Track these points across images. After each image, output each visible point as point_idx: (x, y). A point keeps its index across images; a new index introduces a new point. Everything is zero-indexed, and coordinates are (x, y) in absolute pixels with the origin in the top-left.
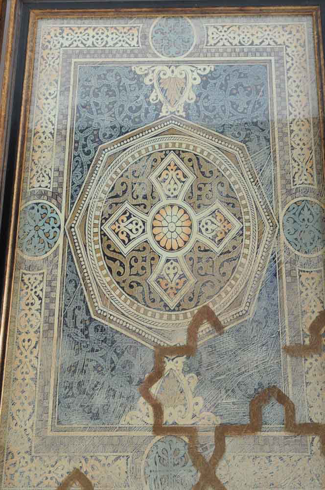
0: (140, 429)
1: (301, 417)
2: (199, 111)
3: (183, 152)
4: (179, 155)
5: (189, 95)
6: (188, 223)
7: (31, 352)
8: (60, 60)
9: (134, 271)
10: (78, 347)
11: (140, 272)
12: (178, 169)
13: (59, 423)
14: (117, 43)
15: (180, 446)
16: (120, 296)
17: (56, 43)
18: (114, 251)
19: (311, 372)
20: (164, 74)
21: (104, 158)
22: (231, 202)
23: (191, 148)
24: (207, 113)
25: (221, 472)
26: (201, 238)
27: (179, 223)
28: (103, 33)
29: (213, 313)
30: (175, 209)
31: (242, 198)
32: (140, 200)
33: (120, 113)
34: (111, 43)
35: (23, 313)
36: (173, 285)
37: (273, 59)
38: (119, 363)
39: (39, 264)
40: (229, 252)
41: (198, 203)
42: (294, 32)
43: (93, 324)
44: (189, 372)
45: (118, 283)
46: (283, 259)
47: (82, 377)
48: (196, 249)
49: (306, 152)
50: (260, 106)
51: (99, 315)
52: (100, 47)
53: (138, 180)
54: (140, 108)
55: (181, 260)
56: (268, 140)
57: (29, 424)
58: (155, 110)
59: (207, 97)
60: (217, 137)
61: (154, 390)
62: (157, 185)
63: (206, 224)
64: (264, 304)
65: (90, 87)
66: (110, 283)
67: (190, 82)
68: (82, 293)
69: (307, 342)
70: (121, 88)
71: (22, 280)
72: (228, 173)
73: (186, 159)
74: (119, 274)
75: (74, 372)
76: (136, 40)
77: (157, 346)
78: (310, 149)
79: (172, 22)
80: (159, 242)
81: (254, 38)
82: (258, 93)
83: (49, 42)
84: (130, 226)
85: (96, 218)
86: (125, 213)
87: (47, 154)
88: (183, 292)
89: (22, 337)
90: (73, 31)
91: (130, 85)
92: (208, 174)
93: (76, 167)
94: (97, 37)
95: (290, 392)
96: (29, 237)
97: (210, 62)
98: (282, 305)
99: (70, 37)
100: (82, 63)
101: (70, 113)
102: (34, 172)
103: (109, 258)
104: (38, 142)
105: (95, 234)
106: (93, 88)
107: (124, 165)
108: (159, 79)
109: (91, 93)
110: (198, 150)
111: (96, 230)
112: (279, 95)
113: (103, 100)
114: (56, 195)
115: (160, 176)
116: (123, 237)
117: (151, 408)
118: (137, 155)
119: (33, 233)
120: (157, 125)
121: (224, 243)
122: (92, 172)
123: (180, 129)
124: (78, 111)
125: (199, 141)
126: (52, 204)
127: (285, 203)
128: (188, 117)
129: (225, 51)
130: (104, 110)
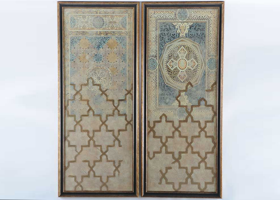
0: (176, 106)
1: (208, 104)
2: (189, 35)
4: (184, 47)
5: (187, 31)
6: (186, 63)
7: (153, 91)
8: (155, 21)
9: (174, 74)
10: (163, 90)
11: (176, 74)
12: (184, 50)
13: (159, 105)
14: (169, 16)
15: (184, 109)
16: (171, 79)
17: (153, 16)
18: (170, 69)
19: (211, 95)
20: (181, 25)
21: (167, 47)
22: (196, 58)
23: (187, 45)
24: (191, 36)
25: (192, 114)
26: (189, 66)
27: (184, 63)
29: (191, 83)
30: (183, 60)
31: (198, 57)
32: (175, 58)
33: (170, 36)
34: (167, 16)
35: (150, 83)
36: (183, 77)
37: (207, 21)
38: (171, 93)
39: (153, 72)
40: (195, 70)
41: (188, 58)
42: (213, 13)
43: (166, 86)
44: (186, 95)
46: (206, 71)
47: (164, 96)
48: (188, 69)
49: (214, 46)
50: (203, 34)
51: (167, 84)
52: (164, 17)
54: (175, 34)
55: (184, 71)
56: (205, 43)
57: (154, 105)
58: (178, 35)
59: (191, 32)
60: (193, 42)
61: (179, 99)
62: (179, 54)
63: (190, 63)
64: (202, 81)
65: (163, 29)
66: (169, 77)
67: (187, 27)
68: (163, 79)
69: (211, 89)
70: (170, 29)
71: (150, 76)
72: (195, 51)
73: (186, 48)
74: (171, 75)
75: (162, 95)
76: (173, 15)
77: (179, 90)
78: (214, 45)
79: (183, 10)
80: (179, 68)
81: (203, 15)
82: (203, 30)
84: (173, 64)
85: (165, 62)
86: (172, 61)
87: (153, 46)
88: (185, 79)
89: (151, 88)
90: (158, 12)
91: (172, 28)
92: (191, 51)
93: (160, 50)
94: (164, 14)
95: (206, 99)
97: (192, 22)
98: (206, 81)
99: (157, 14)
100: (160, 22)
101: (158, 35)
102: (150, 51)
103: (169, 71)
104: (151, 43)
105: (165, 66)
107: (171, 49)
108: (179, 26)
110: (189, 45)
111: (165, 65)
112: (208, 31)
113: (166, 32)
114: (156, 56)
115: (179, 52)
116: (172, 66)
117: (178, 102)
118: (174, 47)
119: (151, 65)
120: (179, 39)
121: (194, 67)
122: (164, 51)
123: (184, 40)
124: (160, 35)
125: (189, 43)
126: (155, 59)
127: (208, 58)
128: (186, 37)
129: (195, 19)
130: (166, 35)
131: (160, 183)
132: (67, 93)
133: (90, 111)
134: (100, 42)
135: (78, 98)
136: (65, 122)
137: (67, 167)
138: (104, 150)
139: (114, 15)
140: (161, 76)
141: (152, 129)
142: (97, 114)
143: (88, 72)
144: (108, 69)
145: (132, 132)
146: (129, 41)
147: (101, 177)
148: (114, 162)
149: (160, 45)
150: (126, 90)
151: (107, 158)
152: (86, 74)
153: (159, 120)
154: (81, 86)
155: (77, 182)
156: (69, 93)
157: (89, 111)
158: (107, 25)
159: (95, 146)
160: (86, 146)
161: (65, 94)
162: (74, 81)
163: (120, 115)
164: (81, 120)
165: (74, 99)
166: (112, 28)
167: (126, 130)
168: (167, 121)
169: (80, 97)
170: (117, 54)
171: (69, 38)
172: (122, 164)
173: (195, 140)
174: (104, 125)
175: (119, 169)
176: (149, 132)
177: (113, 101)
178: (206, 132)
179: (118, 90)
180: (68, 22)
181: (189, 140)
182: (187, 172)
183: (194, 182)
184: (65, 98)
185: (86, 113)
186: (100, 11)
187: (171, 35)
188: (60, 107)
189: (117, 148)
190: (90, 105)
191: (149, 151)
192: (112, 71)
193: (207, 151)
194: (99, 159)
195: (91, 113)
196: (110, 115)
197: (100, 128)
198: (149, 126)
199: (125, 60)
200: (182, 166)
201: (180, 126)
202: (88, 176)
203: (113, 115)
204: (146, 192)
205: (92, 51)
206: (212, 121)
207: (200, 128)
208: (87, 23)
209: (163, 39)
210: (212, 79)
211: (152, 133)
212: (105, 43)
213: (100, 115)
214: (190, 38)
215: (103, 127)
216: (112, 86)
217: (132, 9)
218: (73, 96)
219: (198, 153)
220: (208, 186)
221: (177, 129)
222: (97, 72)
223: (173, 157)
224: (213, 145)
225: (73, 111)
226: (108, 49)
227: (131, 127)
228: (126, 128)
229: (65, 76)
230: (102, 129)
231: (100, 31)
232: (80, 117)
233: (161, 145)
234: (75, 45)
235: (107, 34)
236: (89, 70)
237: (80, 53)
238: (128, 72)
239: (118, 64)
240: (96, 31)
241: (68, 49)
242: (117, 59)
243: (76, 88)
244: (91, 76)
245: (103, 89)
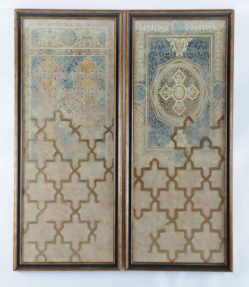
0: (172, 148)
1: (214, 145)
2: (187, 55)
3: (183, 69)
4: (181, 70)
5: (185, 49)
6: (184, 92)
7: (140, 129)
8: (143, 36)
9: (168, 106)
10: (153, 127)
11: (170, 106)
12: (181, 74)
13: (149, 147)
14: (161, 30)
15: (182, 152)
16: (164, 113)
17: (141, 29)
18: (162, 100)
19: (217, 133)
20: (177, 42)
21: (158, 71)
22: (197, 85)
23: (185, 67)
24: (190, 55)
25: (192, 158)
26: (187, 96)
27: (181, 91)
28: (156, 26)
29: (191, 117)
30: (180, 87)
31: (200, 84)
32: (170, 84)
33: (163, 55)
34: (159, 30)
35: (137, 118)
37: (212, 36)
38: (165, 131)
39: (141, 104)
40: (196, 100)
41: (187, 85)
42: (219, 26)
43: (157, 121)
44: (184, 134)
45: (164, 109)
46: (211, 102)
47: (155, 135)
48: (186, 99)
49: (220, 69)
50: (207, 53)
51: (159, 118)
52: (156, 31)
53: (169, 78)
54: (169, 54)
55: (182, 102)
56: (208, 65)
57: (141, 147)
58: (174, 54)
59: (190, 50)
60: (193, 64)
61: (174, 138)
62: (175, 79)
63: (189, 92)
64: (205, 115)
65: (153, 46)
66: (161, 109)
67: (185, 45)
68: (154, 112)
69: (216, 125)
70: (163, 47)
71: (136, 108)
72: (196, 75)
73: (183, 71)
74: (164, 106)
75: (153, 134)
76: (167, 29)
77: (175, 127)
79: (179, 21)
80: (175, 97)
81: (206, 28)
82: (206, 48)
83: (139, 29)
84: (167, 92)
85: (157, 90)
86: (165, 88)
87: (141, 69)
88: (182, 112)
89: (137, 124)
90: (147, 25)
91: (166, 45)
92: (190, 76)
93: (150, 73)
94: (154, 27)
95: (211, 139)
96: (137, 96)
97: (191, 37)
99: (146, 27)
100: (150, 37)
101: (147, 55)
102: (137, 75)
103: (161, 102)
104: (138, 65)
105: (157, 95)
106: (154, 47)
107: (165, 73)
109: (153, 48)
110: (187, 68)
111: (157, 93)
112: (213, 49)
113: (158, 51)
114: (144, 83)
115: (175, 77)
116: (165, 95)
117: (173, 143)
118: (168, 70)
119: (138, 94)
120: (174, 59)
121: (194, 97)
122: (155, 75)
123: (182, 61)
124: (150, 55)
125: (188, 65)
126: (144, 85)
127: (212, 85)
128: (184, 57)
129: (196, 33)
130: (158, 54)
131: (150, 251)
132: (26, 130)
133: (57, 155)
134: (70, 63)
135: (41, 138)
136: (24, 169)
137: (26, 230)
138: (75, 207)
139: (90, 27)
140: (151, 109)
141: (139, 179)
142: (66, 159)
143: (54, 104)
144: (81, 99)
145: (113, 183)
146: (110, 62)
147: (71, 243)
148: (89, 223)
149: (150, 67)
150: (105, 127)
151: (79, 218)
152: (52, 106)
153: (148, 166)
154: (46, 121)
155: (39, 250)
156: (29, 131)
157: (55, 154)
158: (80, 40)
159: (64, 201)
160: (51, 202)
161: (24, 132)
162: (35, 115)
163: (96, 160)
164: (45, 167)
165: (35, 139)
166: (87, 45)
167: (105, 180)
168: (159, 168)
169: (43, 136)
170: (93, 79)
171: (30, 58)
172: (99, 225)
173: (197, 193)
174: (75, 174)
175: (95, 232)
176: (135, 183)
177: (88, 141)
178: (210, 183)
179: (94, 127)
180: (29, 37)
181: (189, 194)
182: (185, 236)
183: (195, 249)
184: (23, 138)
185: (51, 158)
186: (71, 22)
187: (165, 54)
188: (16, 149)
189: (92, 204)
190: (57, 146)
191: (136, 208)
192: (87, 102)
193: (213, 208)
194: (69, 219)
195: (58, 157)
196: (83, 160)
197: (70, 177)
198: (135, 175)
199: (103, 87)
200: (179, 228)
201: (176, 174)
202: (54, 242)
203: (87, 160)
204: (132, 263)
205: (60, 76)
206: (219, 168)
207: (203, 177)
208: (53, 38)
209: (153, 60)
210: (218, 113)
211: (139, 184)
212: (77, 65)
213: (70, 161)
214: (189, 58)
215: (75, 176)
216: (86, 121)
217: (114, 21)
218: (34, 135)
219: (200, 210)
220: (214, 255)
221: (172, 179)
222: (66, 103)
223: (168, 216)
224: (220, 200)
225: (34, 155)
226: (81, 73)
227: (111, 176)
228: (105, 177)
229: (24, 109)
230: (72, 178)
231: (70, 49)
232: (44, 162)
233: (151, 199)
234: (38, 67)
235: (80, 53)
236: (57, 101)
237: (44, 78)
238: (108, 104)
239: (95, 92)
240: (66, 49)
241: (28, 72)
242: (93, 86)
243: (38, 124)
244: (58, 109)
245: (74, 125)
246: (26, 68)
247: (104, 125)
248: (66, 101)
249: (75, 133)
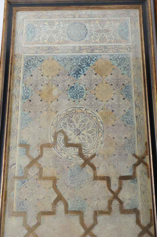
132: (11, 162)
133: (58, 203)
134: (79, 64)
135: (34, 174)
136: (3, 227)
139: (105, 19)
142: (74, 210)
143: (55, 121)
144: (96, 113)
150: (134, 155)
152: (52, 125)
154: (42, 147)
156: (15, 164)
157: (55, 203)
158: (92, 35)
162: (26, 138)
163: (123, 211)
164: (38, 224)
166: (103, 40)
169: (37, 171)
170: (112, 85)
171: (23, 59)
177: (108, 179)
179: (117, 156)
180: (23, 32)
185: (49, 208)
186: (80, 13)
190: (58, 188)
192: (104, 118)
195: (61, 207)
196: (102, 212)
199: (128, 96)
203: (109, 211)
205: (64, 81)
208: (56, 33)
212: (89, 66)
213: (79, 213)
216: (104, 147)
217: (138, 10)
218: (23, 169)
222: (73, 119)
225: (21, 203)
226: (95, 76)
229: (10, 129)
231: (79, 46)
232: (36, 216)
234: (33, 70)
235: (92, 51)
236: (59, 117)
237: (41, 85)
238: (137, 120)
239: (116, 103)
240: (73, 46)
241: (19, 77)
242: (113, 95)
243: (30, 153)
244: (61, 129)
245: (85, 153)
246: (16, 71)
247: (133, 153)
248: (73, 118)
249: (87, 166)
